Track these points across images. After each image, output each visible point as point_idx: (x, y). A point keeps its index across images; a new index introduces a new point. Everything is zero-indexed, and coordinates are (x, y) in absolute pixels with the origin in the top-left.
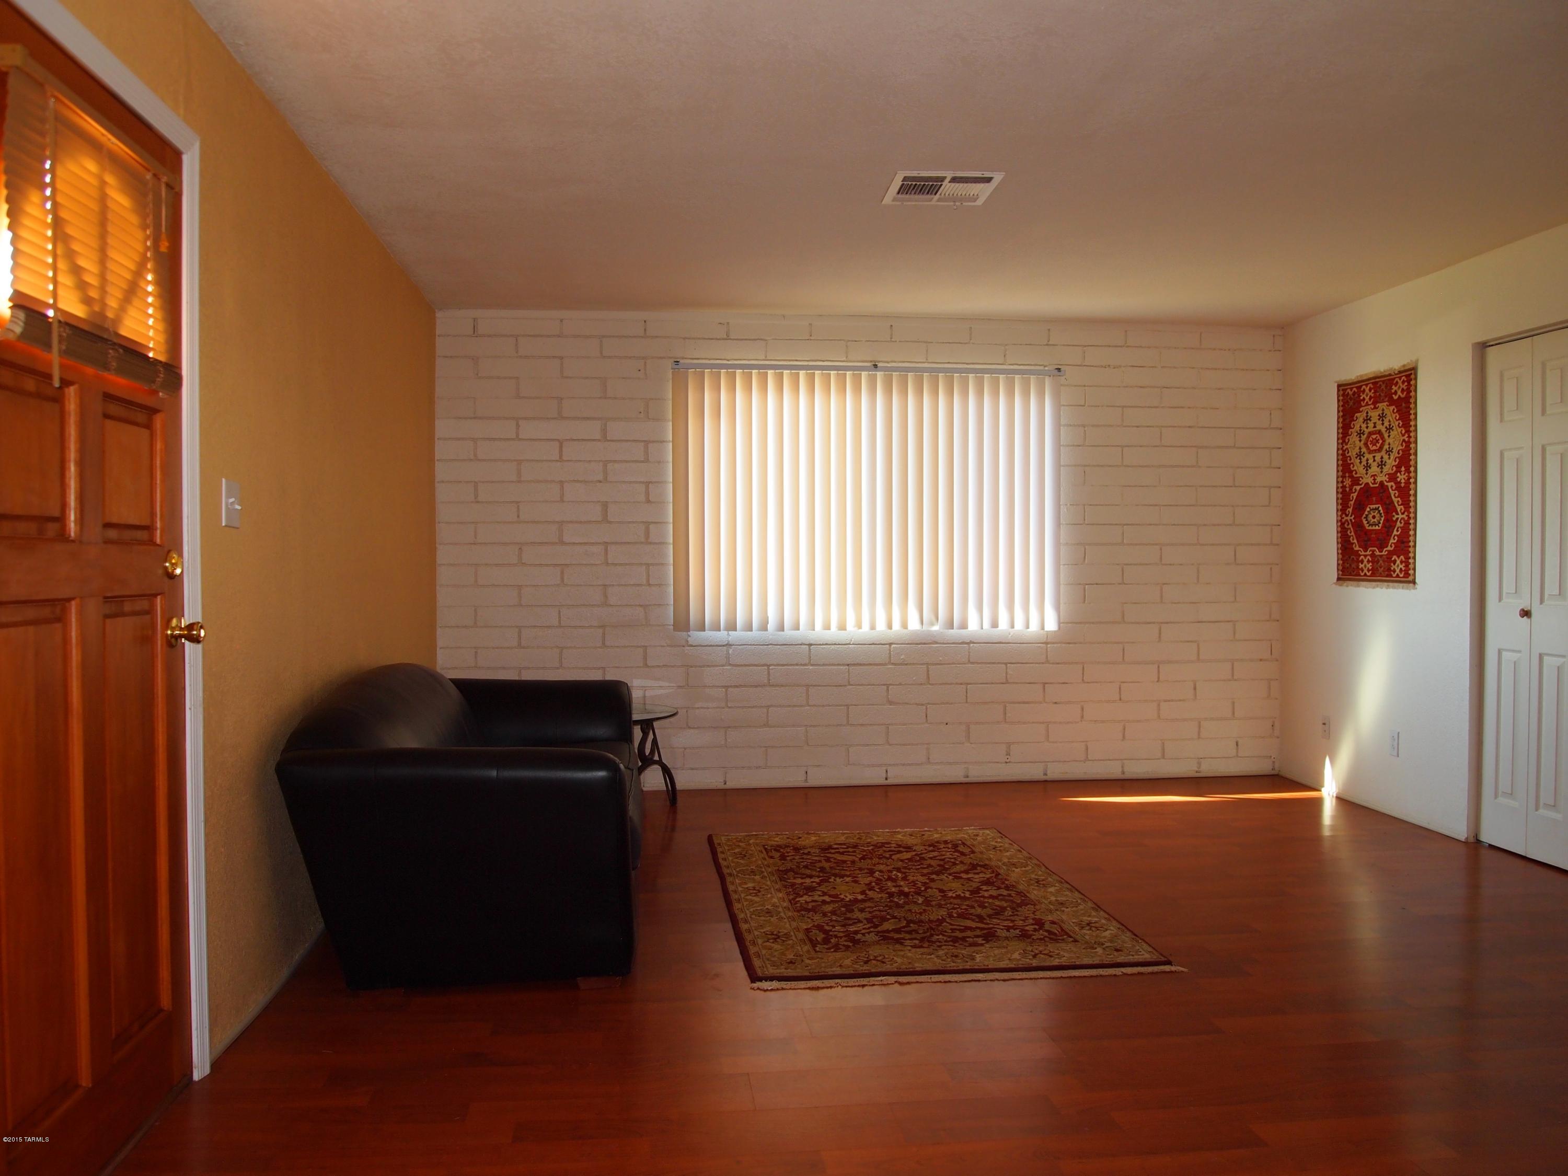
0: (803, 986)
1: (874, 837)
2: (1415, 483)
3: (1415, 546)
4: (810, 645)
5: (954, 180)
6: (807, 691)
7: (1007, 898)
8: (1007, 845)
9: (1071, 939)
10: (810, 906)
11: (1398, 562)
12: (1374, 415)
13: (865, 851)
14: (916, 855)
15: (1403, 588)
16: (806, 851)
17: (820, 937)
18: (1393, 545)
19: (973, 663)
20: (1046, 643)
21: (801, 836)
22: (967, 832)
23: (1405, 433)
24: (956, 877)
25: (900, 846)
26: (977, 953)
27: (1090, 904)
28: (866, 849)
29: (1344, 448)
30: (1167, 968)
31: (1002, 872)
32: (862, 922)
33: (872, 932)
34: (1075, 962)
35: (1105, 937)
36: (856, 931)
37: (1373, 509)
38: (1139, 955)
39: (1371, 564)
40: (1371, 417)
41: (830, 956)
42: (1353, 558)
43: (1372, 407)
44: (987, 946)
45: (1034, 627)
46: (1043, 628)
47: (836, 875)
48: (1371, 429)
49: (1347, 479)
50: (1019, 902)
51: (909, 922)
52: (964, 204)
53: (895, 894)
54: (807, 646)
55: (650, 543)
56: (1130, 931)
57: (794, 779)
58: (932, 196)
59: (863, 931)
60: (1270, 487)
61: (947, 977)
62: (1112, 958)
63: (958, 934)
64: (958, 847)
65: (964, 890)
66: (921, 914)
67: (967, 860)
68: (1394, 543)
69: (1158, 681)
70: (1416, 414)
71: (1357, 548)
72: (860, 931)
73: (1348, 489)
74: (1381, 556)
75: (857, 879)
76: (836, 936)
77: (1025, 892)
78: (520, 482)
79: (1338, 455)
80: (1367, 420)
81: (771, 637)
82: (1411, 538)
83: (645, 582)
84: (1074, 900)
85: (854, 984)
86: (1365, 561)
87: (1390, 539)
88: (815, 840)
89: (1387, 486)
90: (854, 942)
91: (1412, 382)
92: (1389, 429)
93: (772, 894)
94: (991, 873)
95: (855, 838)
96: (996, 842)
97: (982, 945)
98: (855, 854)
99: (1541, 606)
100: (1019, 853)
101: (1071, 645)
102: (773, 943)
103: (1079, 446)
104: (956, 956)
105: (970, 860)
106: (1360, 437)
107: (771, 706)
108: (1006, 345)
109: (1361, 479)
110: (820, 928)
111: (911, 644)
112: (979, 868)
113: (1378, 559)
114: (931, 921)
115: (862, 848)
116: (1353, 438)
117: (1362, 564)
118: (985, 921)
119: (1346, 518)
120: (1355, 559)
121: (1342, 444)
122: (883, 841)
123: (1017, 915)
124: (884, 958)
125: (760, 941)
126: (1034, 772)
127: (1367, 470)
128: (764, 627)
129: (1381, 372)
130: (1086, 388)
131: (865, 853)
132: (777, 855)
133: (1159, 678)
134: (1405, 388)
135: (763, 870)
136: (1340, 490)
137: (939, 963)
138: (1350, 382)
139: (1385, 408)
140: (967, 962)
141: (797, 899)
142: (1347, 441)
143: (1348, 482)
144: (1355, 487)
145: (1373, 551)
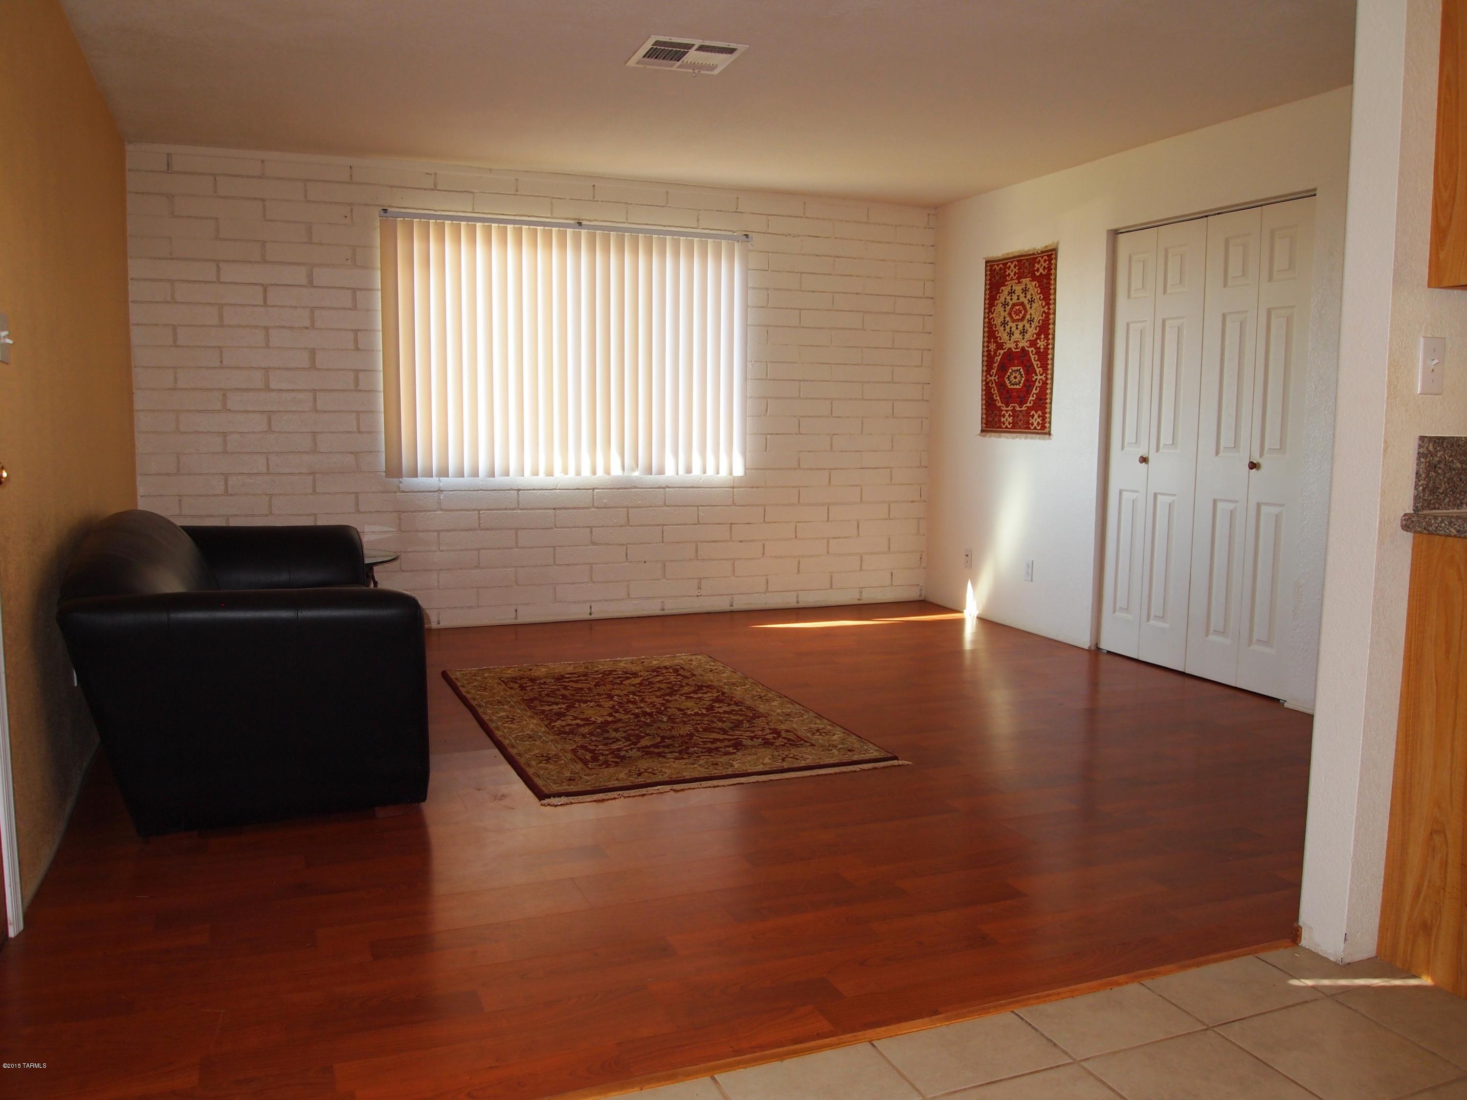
0: (590, 800)
1: (599, 666)
2: (1053, 348)
3: (1051, 403)
4: (519, 490)
5: (702, 48)
6: (516, 534)
7: (740, 713)
8: (721, 668)
9: (808, 744)
10: (567, 729)
11: (1036, 416)
12: (1018, 289)
13: (596, 679)
14: (643, 680)
15: (1040, 439)
16: (542, 681)
17: (588, 756)
18: (1032, 402)
19: (668, 506)
20: (733, 487)
21: (531, 668)
22: (681, 658)
23: (1045, 305)
24: (687, 698)
25: (626, 673)
26: (733, 761)
27: (812, 714)
28: (596, 677)
29: (990, 317)
30: (895, 762)
31: (725, 690)
32: (621, 741)
33: (634, 748)
34: (819, 763)
35: (835, 740)
36: (619, 748)
37: (1015, 371)
38: (869, 753)
39: (1011, 418)
40: (1015, 290)
41: (604, 772)
42: (996, 413)
43: (1017, 281)
44: (739, 754)
45: (724, 473)
46: (731, 473)
47: (579, 701)
48: (1015, 300)
49: (992, 344)
50: (751, 715)
51: (663, 738)
52: (702, 72)
53: (640, 715)
54: (516, 491)
55: (360, 391)
56: (854, 734)
57: (507, 618)
58: (676, 62)
59: (625, 749)
60: (923, 350)
61: (715, 783)
62: (848, 757)
63: (709, 745)
64: (678, 671)
65: (699, 708)
66: (670, 730)
67: (690, 681)
68: (1033, 400)
69: (827, 521)
70: (1055, 289)
71: (1000, 404)
72: (622, 748)
73: (992, 353)
74: (1021, 411)
75: (600, 703)
76: (603, 755)
77: (753, 707)
78: (222, 326)
79: (984, 323)
80: (1011, 293)
81: (480, 483)
82: (1048, 396)
83: (355, 430)
84: (797, 711)
85: (635, 794)
86: (1007, 415)
87: (1029, 397)
88: (547, 671)
89: (1028, 351)
90: (620, 759)
91: (1053, 262)
92: (1031, 301)
93: (526, 721)
94: (717, 693)
95: (582, 668)
96: (710, 665)
97: (734, 753)
98: (588, 682)
99: (1157, 453)
100: (734, 674)
101: (754, 489)
102: (546, 763)
103: (763, 307)
104: (716, 764)
105: (694, 683)
106: (1005, 308)
107: (483, 549)
108: (699, 210)
109: (1004, 344)
110: (583, 747)
111: (613, 489)
112: (704, 688)
113: (1018, 414)
114: (682, 736)
115: (593, 676)
116: (999, 308)
117: (1004, 418)
118: (729, 733)
119: (990, 378)
120: (997, 413)
121: (988, 313)
122: (609, 669)
123: (754, 726)
124: (654, 770)
125: (534, 763)
126: (721, 604)
127: (1010, 337)
128: (475, 473)
129: (1026, 252)
130: (770, 254)
131: (597, 681)
132: (516, 686)
133: (828, 518)
134: (1047, 266)
135: (509, 700)
136: (986, 354)
137: (704, 772)
138: (998, 258)
139: (1028, 283)
140: (728, 768)
141: (553, 724)
142: (993, 311)
143: (993, 347)
144: (999, 351)
145: (1014, 407)
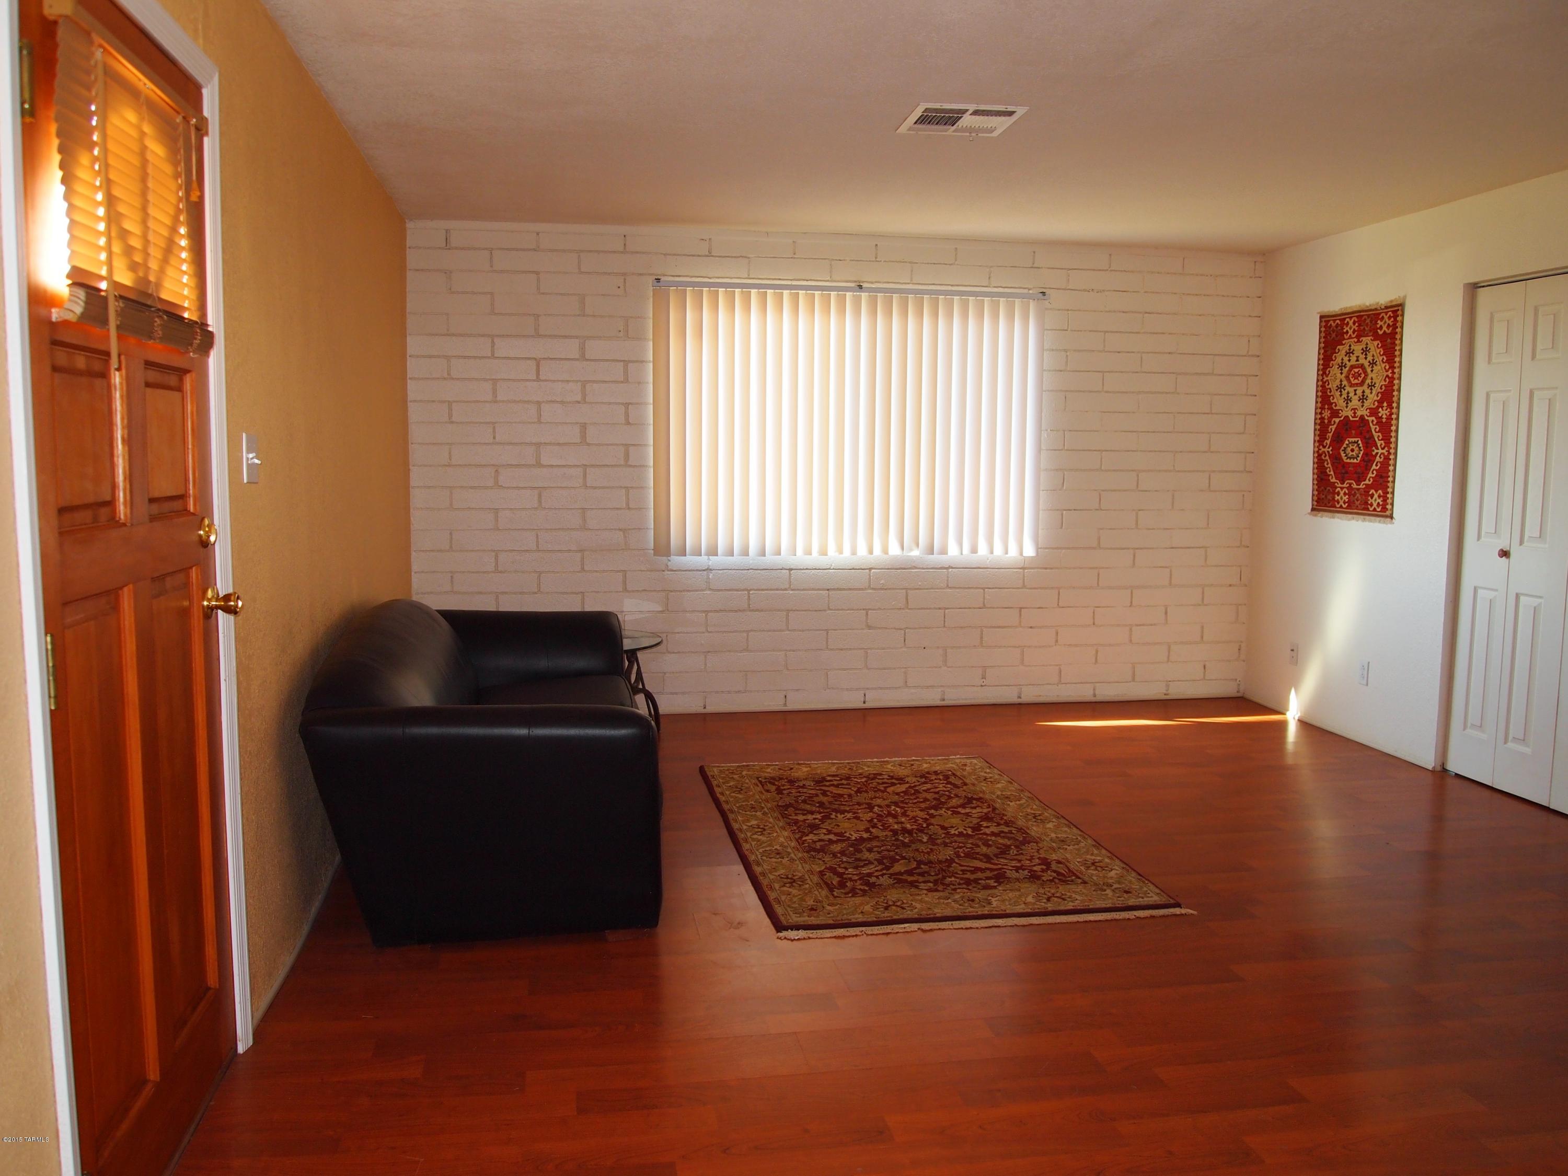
0: (829, 935)
1: (864, 767)
2: (1397, 419)
3: (1394, 482)
4: (791, 570)
5: (976, 113)
6: (787, 615)
7: (1009, 835)
8: (997, 777)
9: (1080, 881)
10: (818, 845)
11: (1376, 496)
12: (1358, 349)
13: (858, 783)
14: (910, 787)
15: (1380, 522)
16: (801, 784)
17: (836, 880)
18: (1371, 479)
19: (950, 588)
20: (1023, 568)
21: (792, 767)
22: (955, 762)
23: (1389, 368)
24: (954, 813)
25: (892, 778)
26: (992, 897)
27: (1090, 841)
28: (859, 781)
29: (1324, 380)
30: (1177, 911)
31: (997, 806)
32: (873, 863)
33: (885, 874)
34: (1089, 906)
35: (1112, 878)
36: (869, 873)
37: (1352, 442)
38: (1149, 897)
39: (1347, 496)
40: (1354, 350)
41: (849, 902)
42: (1329, 490)
43: (1356, 340)
44: (1000, 888)
45: (1013, 552)
46: (1021, 554)
47: (836, 811)
48: (1353, 362)
49: (1326, 410)
50: (1021, 839)
51: (920, 863)
52: (979, 135)
53: (899, 832)
54: (787, 571)
55: (630, 466)
56: (1135, 871)
57: (775, 704)
58: (950, 127)
59: (876, 874)
60: (1246, 415)
61: (968, 923)
62: (1123, 901)
63: (968, 875)
64: (949, 778)
65: (965, 827)
66: (928, 853)
67: (960, 792)
68: (1372, 477)
69: (1130, 606)
70: (1401, 350)
71: (1334, 480)
72: (873, 873)
73: (1326, 421)
74: (1358, 489)
75: (858, 815)
76: (851, 880)
77: (1025, 829)
78: (496, 402)
79: (1317, 386)
80: (1349, 353)
81: (751, 562)
82: (1391, 474)
83: (624, 506)
84: (1074, 837)
85: (878, 932)
86: (1342, 493)
87: (1368, 473)
88: (807, 771)
89: (1368, 420)
90: (870, 887)
91: (1399, 319)
92: (1373, 364)
93: (777, 832)
94: (987, 808)
95: (846, 769)
96: (985, 772)
97: (995, 887)
98: (850, 787)
99: (1521, 547)
100: (1010, 785)
101: (1048, 570)
102: (790, 887)
103: (1061, 371)
104: (973, 901)
105: (964, 794)
106: (1341, 370)
107: (752, 631)
108: (991, 267)
109: (1340, 412)
110: (832, 870)
111: (891, 569)
112: (974, 802)
113: (1355, 492)
114: (940, 862)
115: (856, 780)
116: (1335, 370)
117: (1338, 496)
118: (992, 861)
119: (1323, 450)
120: (1331, 490)
121: (1322, 375)
122: (874, 772)
123: (1022, 854)
124: (903, 903)
125: (777, 886)
126: (1007, 695)
127: (1347, 403)
128: (745, 552)
129: (1367, 307)
130: (1069, 312)
131: (859, 786)
132: (773, 788)
133: (1131, 602)
134: (1391, 324)
135: (763, 805)
136: (1318, 421)
137: (958, 909)
138: (1334, 313)
139: (1368, 342)
140: (984, 906)
141: (804, 839)
142: (1327, 372)
143: (1327, 414)
144: (1334, 419)
145: (1350, 484)
